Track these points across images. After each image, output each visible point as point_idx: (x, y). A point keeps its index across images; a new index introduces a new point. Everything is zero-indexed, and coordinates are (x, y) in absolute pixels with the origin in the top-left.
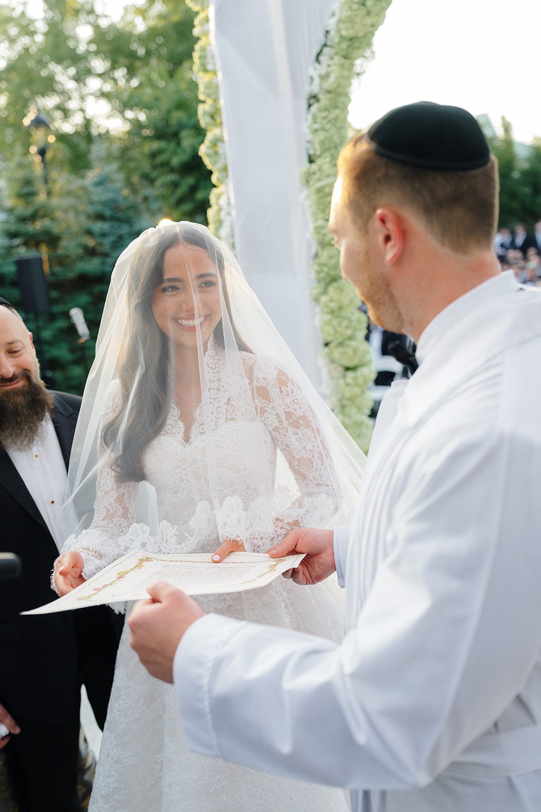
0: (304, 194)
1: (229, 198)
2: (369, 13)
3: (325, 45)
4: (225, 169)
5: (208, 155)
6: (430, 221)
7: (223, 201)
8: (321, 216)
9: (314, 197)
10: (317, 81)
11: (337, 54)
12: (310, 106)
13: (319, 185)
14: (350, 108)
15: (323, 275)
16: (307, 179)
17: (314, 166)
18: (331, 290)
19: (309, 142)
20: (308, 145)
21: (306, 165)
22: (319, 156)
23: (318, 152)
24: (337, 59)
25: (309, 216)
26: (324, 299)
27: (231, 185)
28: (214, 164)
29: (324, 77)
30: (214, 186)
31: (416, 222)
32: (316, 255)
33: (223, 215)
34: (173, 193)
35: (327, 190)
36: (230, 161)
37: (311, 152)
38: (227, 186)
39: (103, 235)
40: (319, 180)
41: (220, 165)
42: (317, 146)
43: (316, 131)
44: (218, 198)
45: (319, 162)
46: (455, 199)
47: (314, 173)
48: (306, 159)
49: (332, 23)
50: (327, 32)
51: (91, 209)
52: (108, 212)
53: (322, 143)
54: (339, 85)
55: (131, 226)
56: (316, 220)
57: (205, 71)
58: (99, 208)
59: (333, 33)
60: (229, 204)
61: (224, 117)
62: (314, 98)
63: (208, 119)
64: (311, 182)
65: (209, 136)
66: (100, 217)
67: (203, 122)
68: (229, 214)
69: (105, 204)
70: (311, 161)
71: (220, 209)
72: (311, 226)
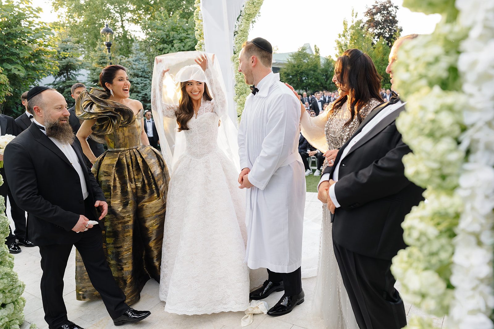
0: (232, 64)
2: (255, 7)
3: (240, 15)
6: (261, 59)
9: (235, 65)
10: (237, 27)
11: (244, 19)
12: (235, 35)
14: (248, 37)
15: (238, 92)
16: (233, 59)
17: (235, 56)
18: (241, 97)
20: (234, 48)
21: (233, 54)
24: (244, 20)
26: (238, 100)
29: (240, 26)
31: (259, 60)
32: (236, 85)
37: (235, 50)
39: (138, 83)
42: (237, 49)
43: (237, 43)
46: (266, 57)
47: (235, 58)
48: (233, 52)
49: (243, 9)
50: (241, 11)
51: (132, 72)
52: (140, 74)
54: (245, 29)
57: (198, 19)
58: (136, 71)
59: (243, 12)
61: (205, 36)
62: (236, 32)
63: (198, 36)
64: (235, 61)
65: (199, 43)
67: (197, 37)
69: (139, 70)
70: (235, 54)
72: (234, 75)
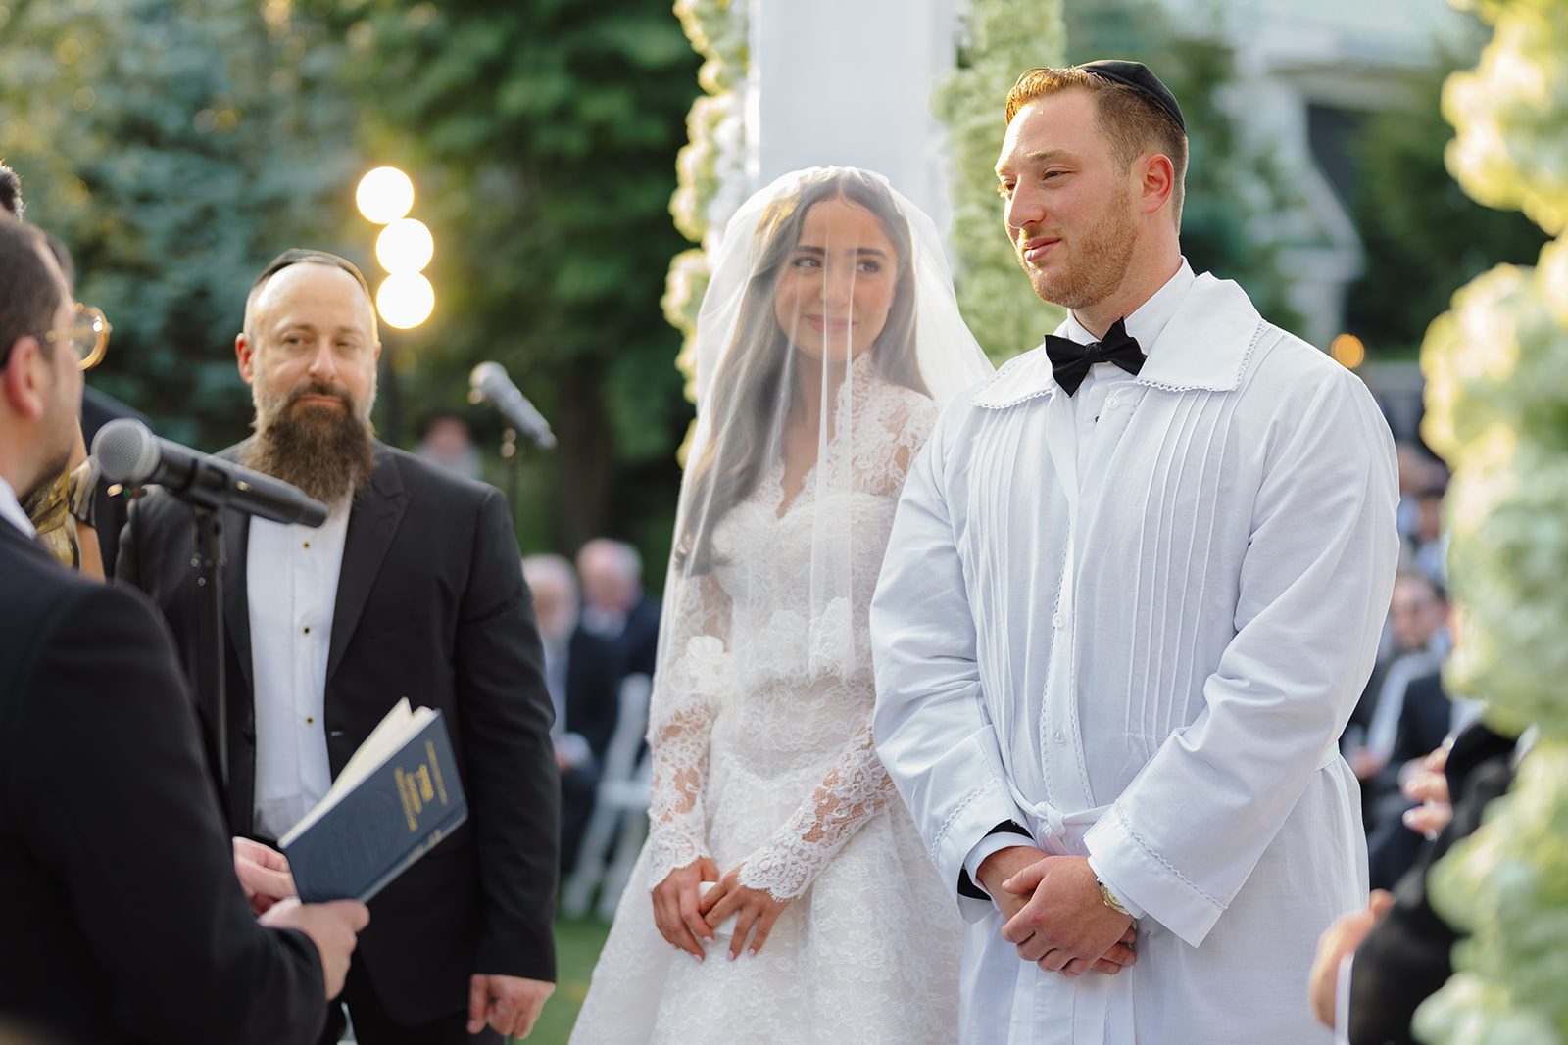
0: (942, 137)
1: (743, 128)
4: (740, 57)
5: (701, 16)
7: (725, 133)
8: (974, 194)
9: (962, 150)
13: (977, 121)
16: (951, 105)
17: (969, 78)
19: (962, 19)
20: (961, 27)
21: (949, 74)
22: (985, 55)
23: (983, 46)
25: (945, 192)
27: (753, 97)
28: (713, 38)
30: (702, 92)
33: (722, 168)
34: (414, 76)
35: (994, 137)
36: (757, 36)
37: (966, 42)
38: (742, 96)
39: (145, 198)
40: (978, 110)
41: (729, 43)
42: (982, 32)
44: (714, 123)
45: (983, 68)
47: (968, 93)
48: (949, 57)
51: (107, 102)
52: (172, 121)
53: (994, 26)
55: (252, 176)
56: (961, 200)
58: (140, 100)
60: (741, 141)
64: (960, 113)
66: (136, 132)
68: (738, 166)
69: (164, 87)
70: (963, 63)
71: (715, 153)
